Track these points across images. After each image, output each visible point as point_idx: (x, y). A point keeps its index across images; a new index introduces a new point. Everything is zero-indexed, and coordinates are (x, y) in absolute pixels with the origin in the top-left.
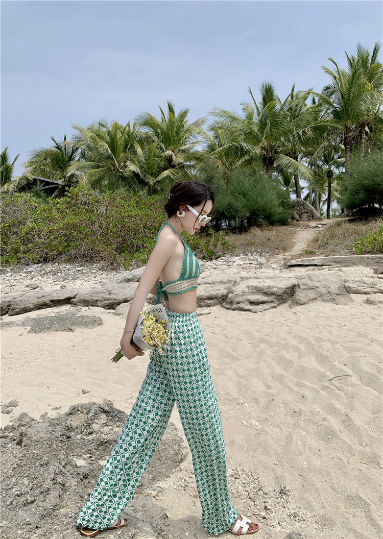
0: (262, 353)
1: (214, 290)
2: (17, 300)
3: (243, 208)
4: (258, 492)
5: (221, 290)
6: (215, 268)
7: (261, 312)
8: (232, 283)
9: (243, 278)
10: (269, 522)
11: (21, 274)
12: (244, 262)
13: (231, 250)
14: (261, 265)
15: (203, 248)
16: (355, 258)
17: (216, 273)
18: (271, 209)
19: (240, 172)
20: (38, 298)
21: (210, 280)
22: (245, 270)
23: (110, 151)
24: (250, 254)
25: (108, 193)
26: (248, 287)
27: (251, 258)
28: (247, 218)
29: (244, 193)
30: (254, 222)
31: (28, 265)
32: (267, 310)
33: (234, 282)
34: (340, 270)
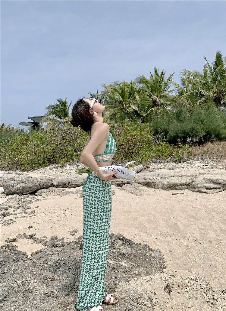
0: (213, 217)
1: (183, 180)
2: (73, 180)
3: (201, 130)
4: (209, 290)
5: (188, 180)
6: (183, 168)
7: (213, 194)
8: (194, 177)
9: (201, 174)
10: (216, 306)
11: (74, 166)
12: (202, 164)
13: (193, 157)
14: (212, 166)
15: (175, 155)
17: (183, 170)
18: (219, 130)
19: (199, 108)
20: (84, 180)
21: (180, 174)
22: (202, 169)
23: (121, 99)
24: (205, 160)
25: (120, 122)
26: (204, 179)
27: (206, 162)
28: (204, 136)
29: (202, 120)
30: (208, 139)
31: (78, 162)
32: (216, 193)
33: (195, 176)
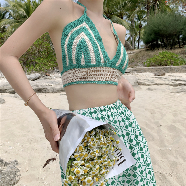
16: (145, 69)
23: (25, 13)
34: (138, 74)
